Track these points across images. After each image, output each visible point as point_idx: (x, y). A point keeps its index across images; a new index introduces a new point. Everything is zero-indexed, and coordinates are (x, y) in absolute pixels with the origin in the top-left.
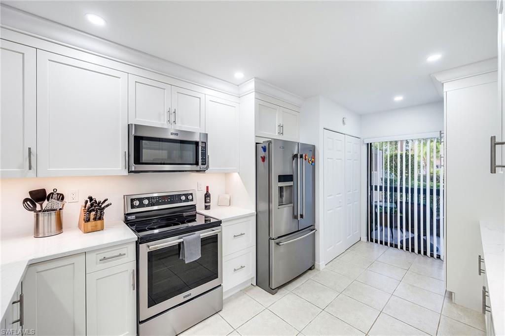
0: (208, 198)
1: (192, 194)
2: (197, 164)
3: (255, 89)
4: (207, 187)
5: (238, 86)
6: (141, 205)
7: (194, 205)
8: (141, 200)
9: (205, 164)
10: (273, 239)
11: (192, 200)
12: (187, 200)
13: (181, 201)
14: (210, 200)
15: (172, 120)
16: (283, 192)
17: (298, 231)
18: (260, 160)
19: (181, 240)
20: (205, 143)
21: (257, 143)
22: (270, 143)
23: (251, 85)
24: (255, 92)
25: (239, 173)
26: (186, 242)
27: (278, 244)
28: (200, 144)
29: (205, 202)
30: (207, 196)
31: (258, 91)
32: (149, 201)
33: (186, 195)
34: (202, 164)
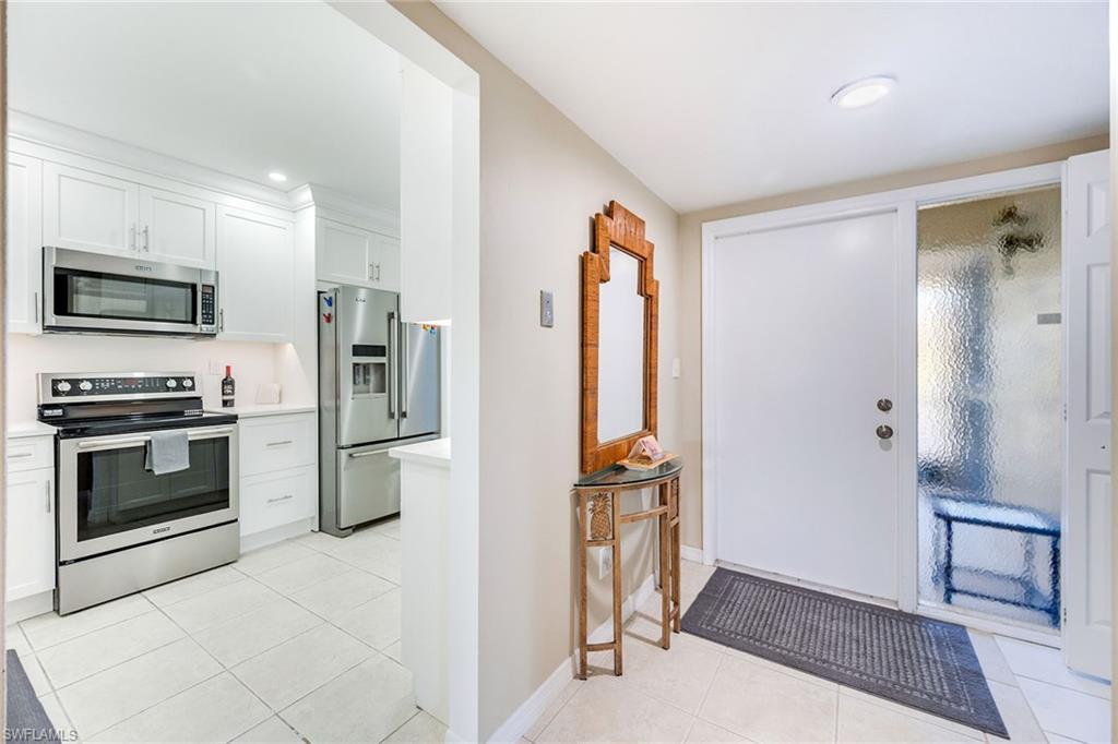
0: (229, 387)
1: (192, 379)
2: (194, 321)
3: (316, 202)
4: (228, 368)
5: (286, 192)
6: (75, 391)
7: (199, 398)
8: (75, 383)
9: (213, 323)
10: (343, 448)
11: (192, 388)
12: (179, 387)
13: (168, 389)
14: (233, 390)
15: (141, 242)
16: (369, 374)
17: (398, 439)
18: (323, 319)
19: (148, 438)
20: (213, 288)
21: (319, 293)
22: (336, 290)
23: (306, 195)
24: (316, 205)
25: (294, 344)
26: (158, 441)
27: (351, 455)
28: (199, 289)
29: (223, 394)
30: (228, 382)
31: (320, 204)
32: (94, 386)
33: (179, 380)
34: (204, 323)
